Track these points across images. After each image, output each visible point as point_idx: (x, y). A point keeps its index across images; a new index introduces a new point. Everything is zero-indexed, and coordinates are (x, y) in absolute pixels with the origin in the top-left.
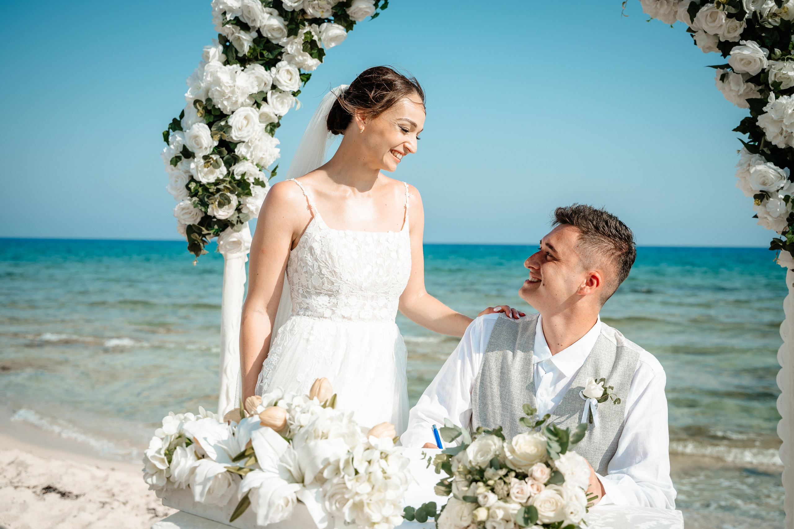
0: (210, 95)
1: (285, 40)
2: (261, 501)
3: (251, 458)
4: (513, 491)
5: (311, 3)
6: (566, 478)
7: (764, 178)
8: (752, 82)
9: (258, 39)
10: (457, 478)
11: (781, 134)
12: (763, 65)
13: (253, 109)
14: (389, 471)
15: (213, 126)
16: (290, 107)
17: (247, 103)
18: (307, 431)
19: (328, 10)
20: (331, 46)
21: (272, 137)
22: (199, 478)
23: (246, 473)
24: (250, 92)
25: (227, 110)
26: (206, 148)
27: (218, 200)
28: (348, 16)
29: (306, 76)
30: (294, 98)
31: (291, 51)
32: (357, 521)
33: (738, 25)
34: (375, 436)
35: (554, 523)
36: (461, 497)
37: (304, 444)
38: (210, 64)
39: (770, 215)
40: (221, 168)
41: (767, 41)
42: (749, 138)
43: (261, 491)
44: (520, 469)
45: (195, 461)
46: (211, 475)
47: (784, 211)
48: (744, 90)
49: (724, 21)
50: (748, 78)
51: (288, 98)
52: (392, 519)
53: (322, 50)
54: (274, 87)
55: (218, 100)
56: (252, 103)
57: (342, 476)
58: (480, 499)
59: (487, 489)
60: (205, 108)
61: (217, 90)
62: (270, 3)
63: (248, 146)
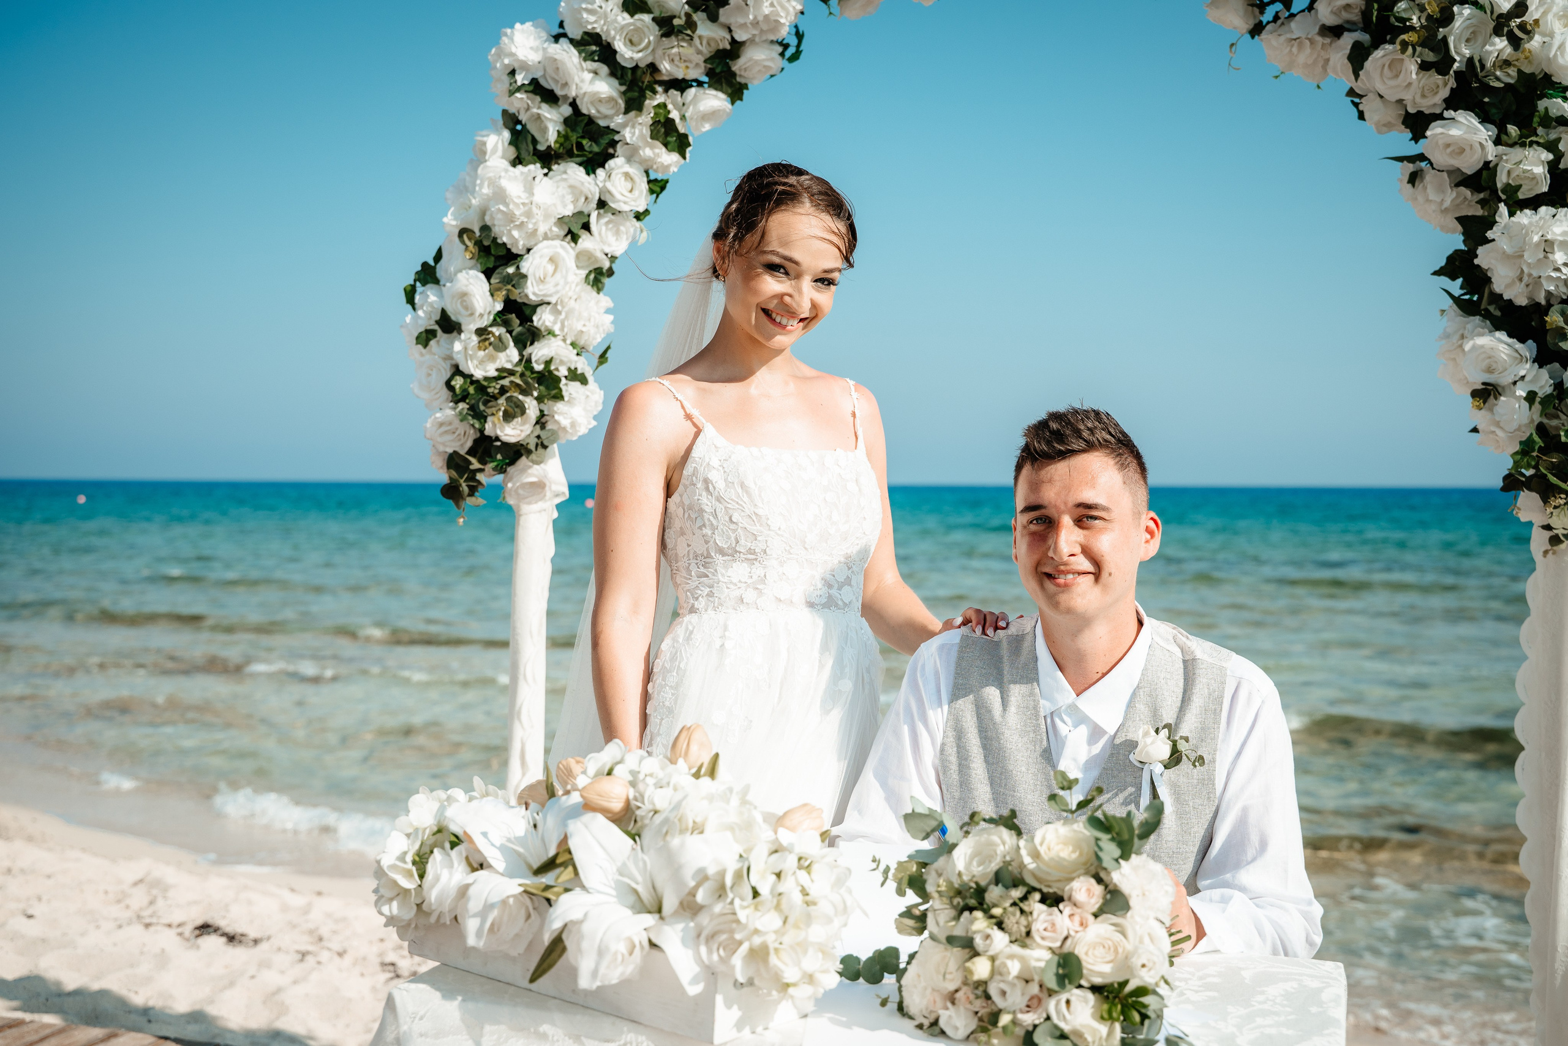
0: (488, 220)
1: (620, 119)
2: (585, 945)
3: (566, 867)
4: (1038, 927)
5: (668, 51)
6: (1132, 903)
7: (1488, 361)
8: (1466, 187)
9: (573, 117)
10: (936, 903)
11: (1521, 280)
12: (1486, 155)
13: (564, 244)
14: (814, 891)
15: (494, 276)
16: (630, 240)
17: (554, 234)
18: (666, 821)
19: (697, 65)
20: (704, 130)
21: (598, 293)
22: (474, 904)
23: (558, 895)
24: (559, 214)
25: (518, 247)
26: (481, 315)
27: (503, 409)
28: (734, 75)
29: (660, 184)
30: (638, 224)
31: (631, 138)
32: (756, 982)
33: (1440, 83)
34: (787, 828)
35: (1112, 984)
36: (942, 937)
37: (662, 843)
38: (488, 163)
39: (1501, 428)
40: (508, 351)
41: (1494, 111)
42: (1462, 288)
43: (586, 928)
44: (1049, 886)
45: (467, 874)
46: (495, 898)
47: (1526, 421)
48: (1453, 201)
49: (1414, 76)
50: (1460, 178)
51: (628, 224)
52: (819, 976)
53: (685, 136)
54: (602, 204)
55: (502, 229)
56: (563, 233)
57: (729, 900)
58: (978, 941)
59: (991, 923)
60: (478, 243)
61: (499, 210)
62: (593, 52)
63: (556, 311)
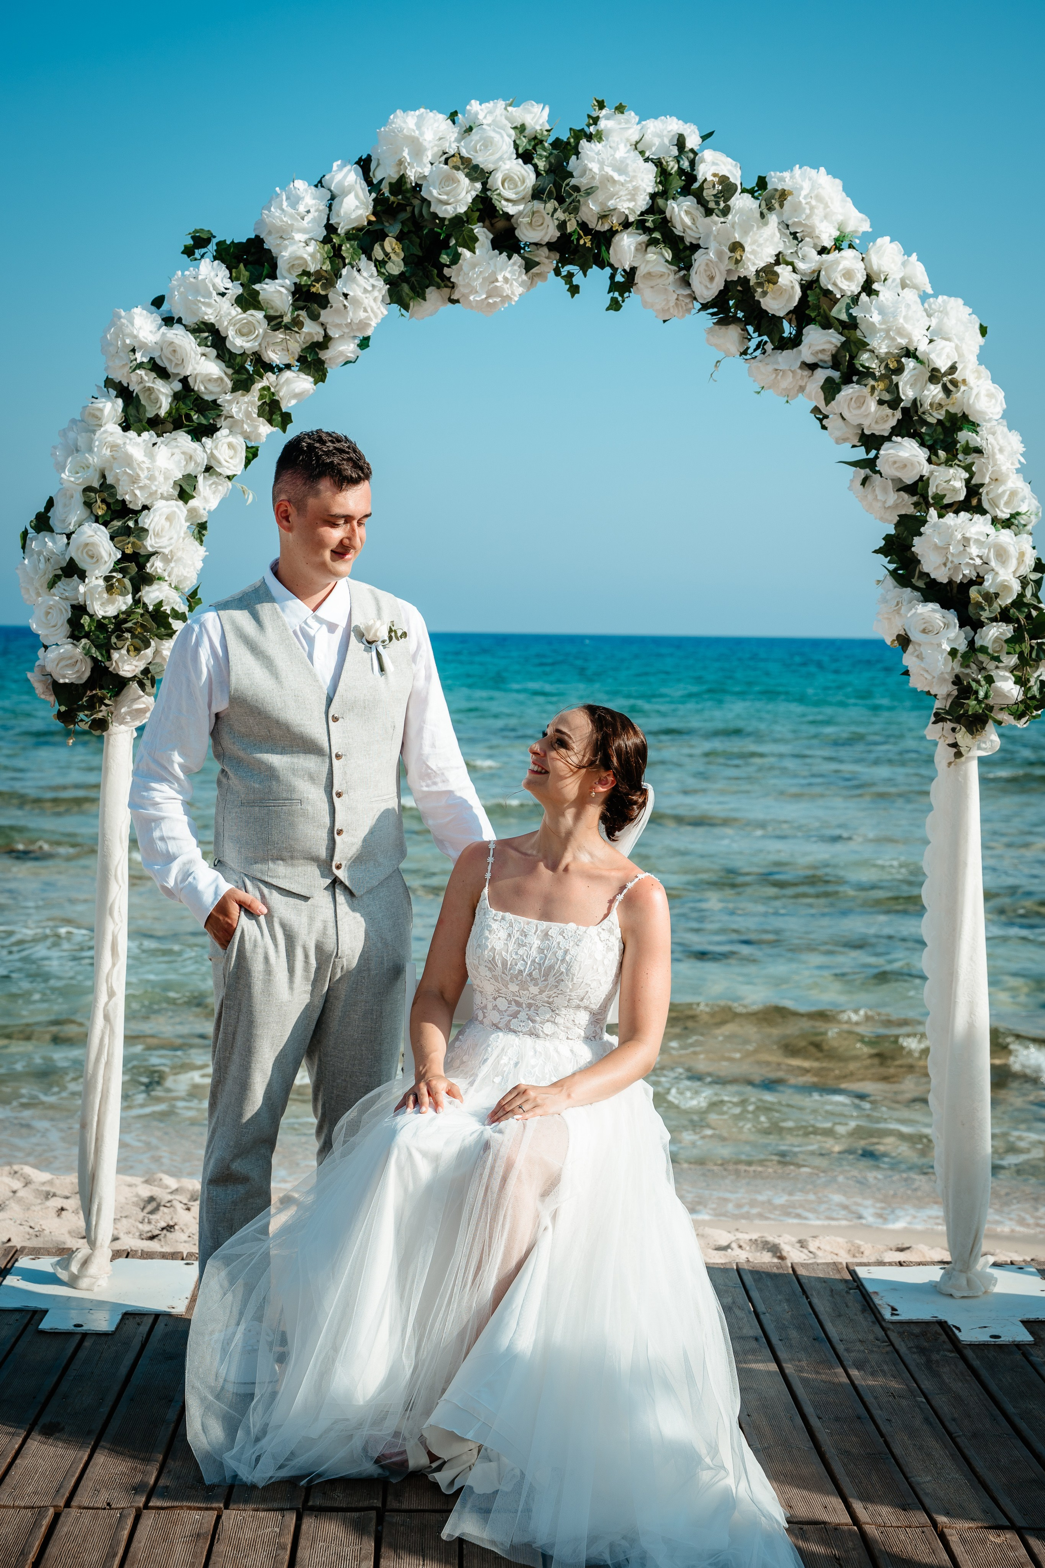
1: (228, 397)
5: (272, 341)
8: (907, 493)
9: (184, 392)
11: (945, 564)
12: (922, 471)
13: (178, 503)
15: (112, 527)
17: (171, 494)
19: (292, 354)
21: (201, 544)
24: (176, 477)
25: (137, 504)
26: (106, 563)
27: (128, 644)
28: (320, 363)
29: (252, 451)
30: (228, 483)
31: (238, 412)
33: (891, 415)
38: (102, 430)
39: (928, 672)
40: (125, 594)
41: (928, 439)
47: (948, 669)
48: (896, 502)
49: (873, 408)
50: (902, 486)
51: (222, 484)
53: (286, 415)
54: (208, 469)
55: (125, 488)
56: (175, 493)
60: (104, 500)
61: (125, 472)
62: (206, 338)
63: (167, 560)
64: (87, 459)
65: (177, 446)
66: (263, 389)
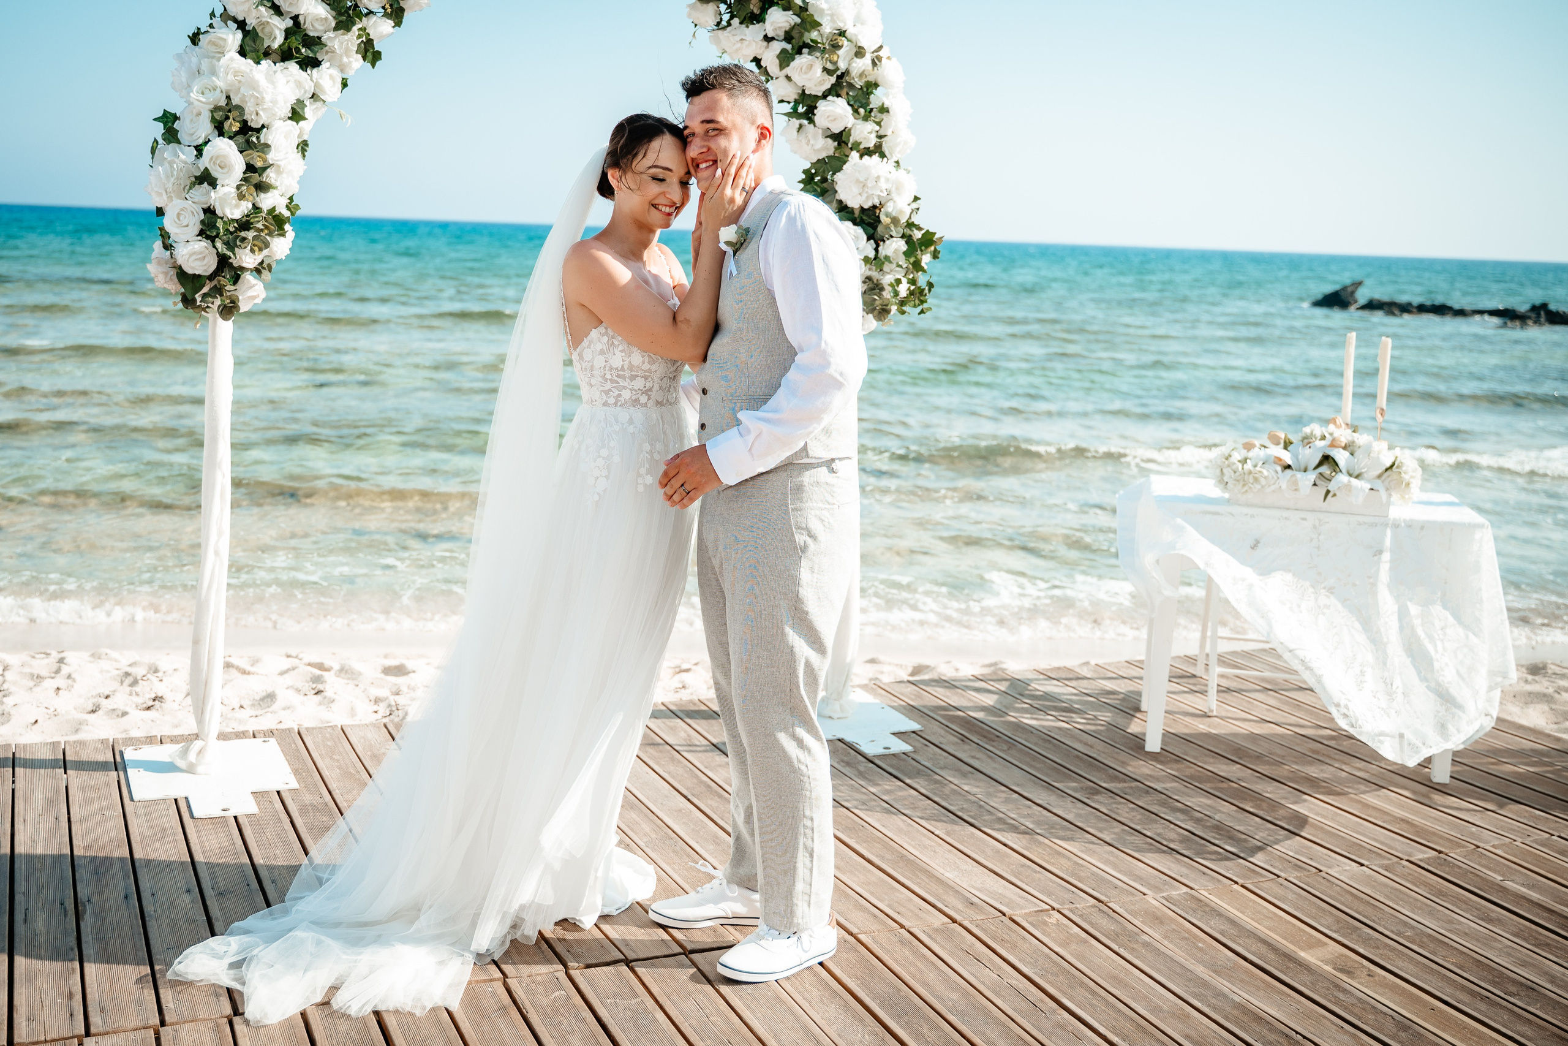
1: (331, 34)
8: (831, 139)
9: (294, 28)
12: (847, 123)
13: (294, 123)
17: (286, 115)
21: (302, 158)
25: (257, 123)
27: (252, 244)
28: (398, 13)
31: (339, 48)
33: (828, 80)
41: (853, 99)
48: (821, 145)
49: (815, 74)
50: (830, 134)
54: (314, 96)
55: (250, 109)
61: (253, 95)
63: (279, 172)
64: (213, 81)
65: (291, 75)
66: (360, 29)
